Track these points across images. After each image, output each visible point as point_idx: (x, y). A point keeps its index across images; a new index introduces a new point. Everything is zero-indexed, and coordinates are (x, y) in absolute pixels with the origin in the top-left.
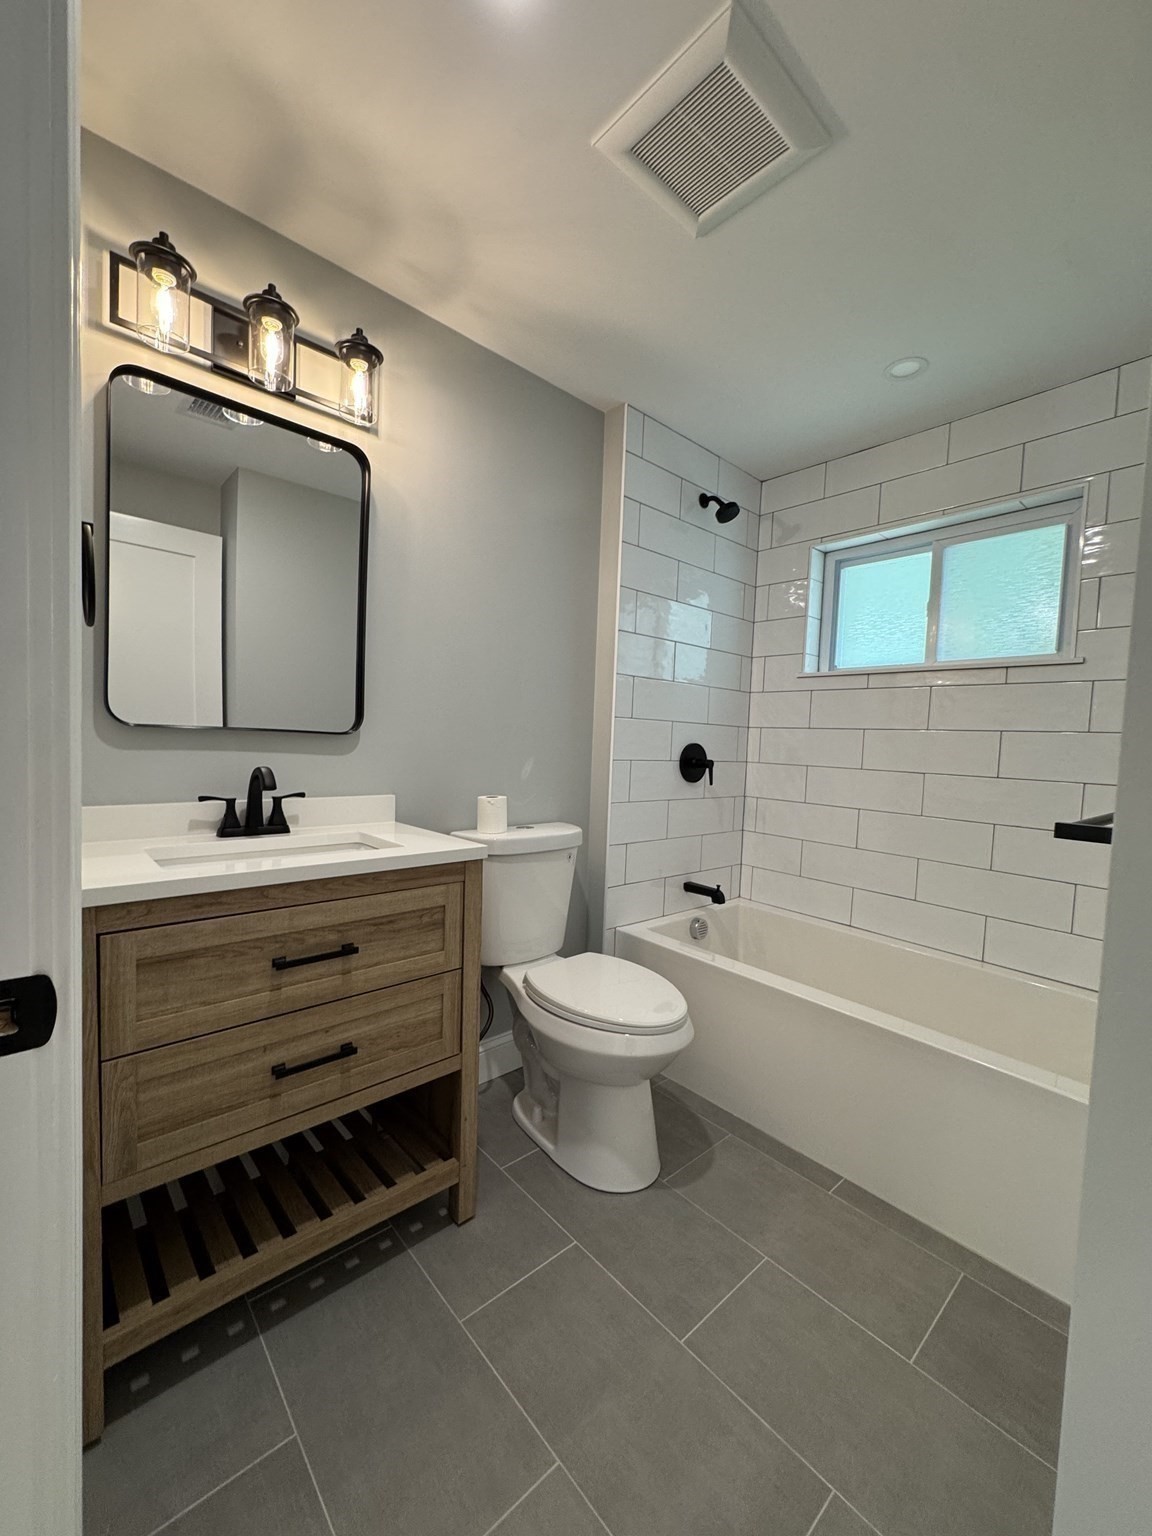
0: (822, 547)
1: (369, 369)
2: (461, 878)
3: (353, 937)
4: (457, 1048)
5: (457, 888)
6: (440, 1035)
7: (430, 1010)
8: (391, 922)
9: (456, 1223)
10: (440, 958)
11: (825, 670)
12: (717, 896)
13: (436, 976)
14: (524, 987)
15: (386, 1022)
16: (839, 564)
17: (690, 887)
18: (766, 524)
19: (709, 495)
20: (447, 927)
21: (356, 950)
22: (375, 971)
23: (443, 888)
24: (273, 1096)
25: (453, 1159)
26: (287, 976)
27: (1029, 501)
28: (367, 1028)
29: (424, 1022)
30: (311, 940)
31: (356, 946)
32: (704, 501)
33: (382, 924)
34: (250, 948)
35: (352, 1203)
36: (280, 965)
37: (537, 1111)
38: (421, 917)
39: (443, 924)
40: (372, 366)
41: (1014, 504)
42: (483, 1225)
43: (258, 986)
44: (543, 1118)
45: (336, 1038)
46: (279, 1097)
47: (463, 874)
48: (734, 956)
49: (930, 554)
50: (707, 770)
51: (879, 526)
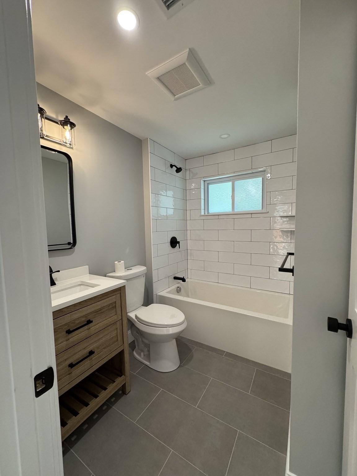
0: (203, 180)
1: (71, 129)
2: (120, 292)
3: (90, 318)
4: (122, 343)
5: (119, 295)
6: (117, 340)
7: (114, 334)
8: (100, 310)
9: (126, 394)
10: (115, 317)
11: (206, 214)
12: (183, 280)
13: (115, 323)
14: (136, 319)
15: (101, 341)
16: (208, 184)
17: (176, 278)
18: (188, 172)
19: (173, 164)
20: (117, 308)
21: (92, 322)
22: (97, 326)
23: (114, 296)
24: (69, 374)
25: (123, 376)
26: (71, 335)
27: (254, 171)
28: (95, 345)
29: (112, 338)
30: (77, 322)
31: (91, 320)
32: (172, 166)
33: (98, 311)
34: (58, 329)
35: (95, 399)
36: (69, 332)
37: (142, 354)
38: (109, 306)
39: (116, 306)
40: (72, 128)
41: (250, 172)
42: (133, 392)
43: (62, 341)
44: (144, 355)
45: (87, 350)
46: (71, 374)
47: (120, 291)
48: (188, 297)
49: (231, 183)
50: (178, 244)
51: (218, 175)
